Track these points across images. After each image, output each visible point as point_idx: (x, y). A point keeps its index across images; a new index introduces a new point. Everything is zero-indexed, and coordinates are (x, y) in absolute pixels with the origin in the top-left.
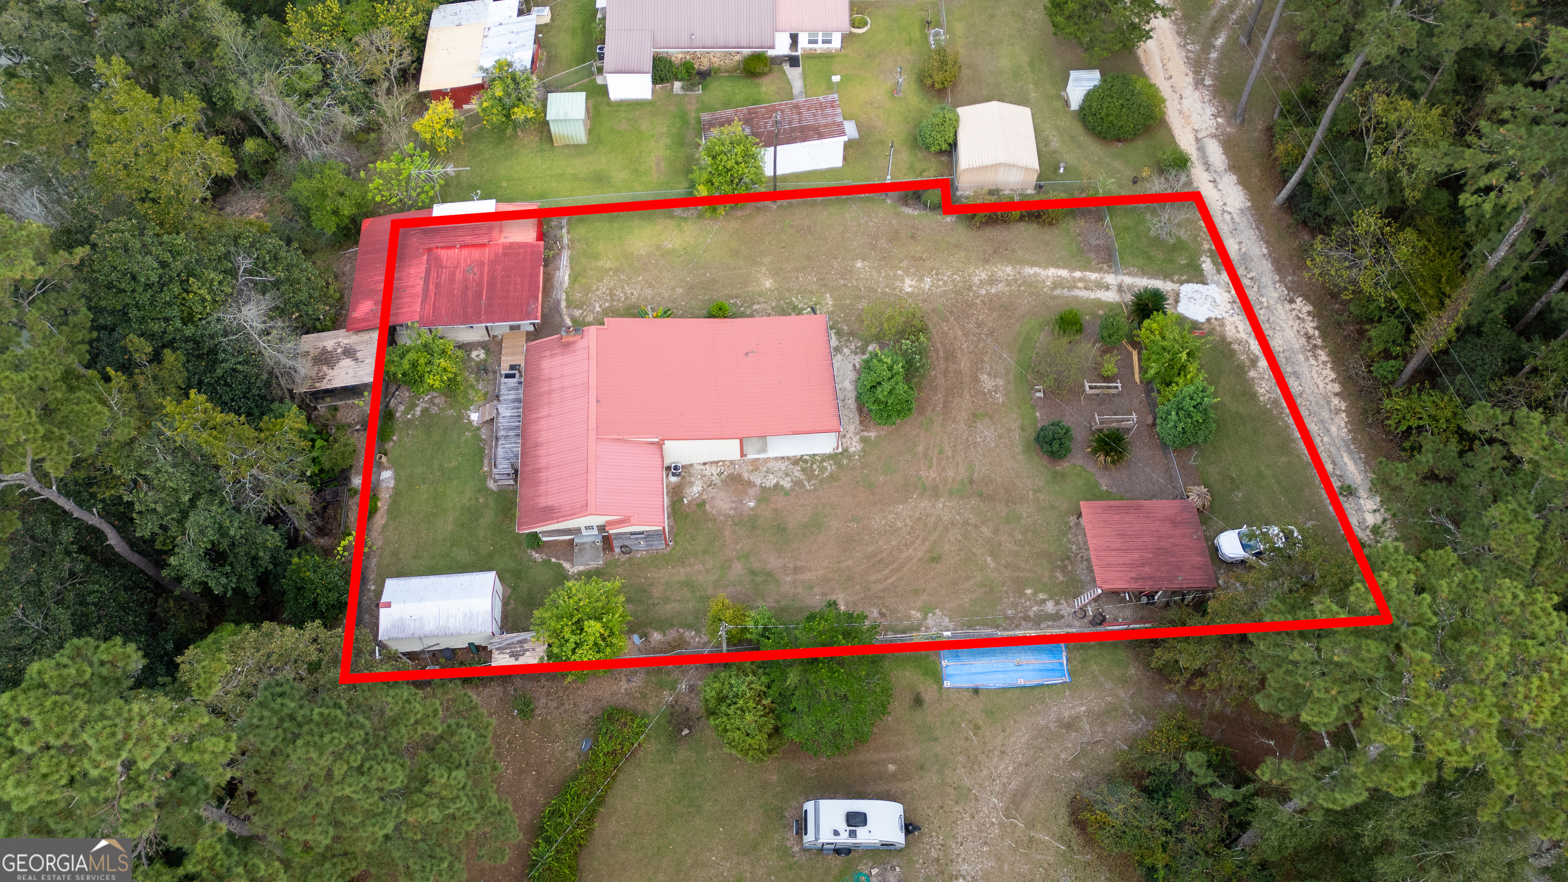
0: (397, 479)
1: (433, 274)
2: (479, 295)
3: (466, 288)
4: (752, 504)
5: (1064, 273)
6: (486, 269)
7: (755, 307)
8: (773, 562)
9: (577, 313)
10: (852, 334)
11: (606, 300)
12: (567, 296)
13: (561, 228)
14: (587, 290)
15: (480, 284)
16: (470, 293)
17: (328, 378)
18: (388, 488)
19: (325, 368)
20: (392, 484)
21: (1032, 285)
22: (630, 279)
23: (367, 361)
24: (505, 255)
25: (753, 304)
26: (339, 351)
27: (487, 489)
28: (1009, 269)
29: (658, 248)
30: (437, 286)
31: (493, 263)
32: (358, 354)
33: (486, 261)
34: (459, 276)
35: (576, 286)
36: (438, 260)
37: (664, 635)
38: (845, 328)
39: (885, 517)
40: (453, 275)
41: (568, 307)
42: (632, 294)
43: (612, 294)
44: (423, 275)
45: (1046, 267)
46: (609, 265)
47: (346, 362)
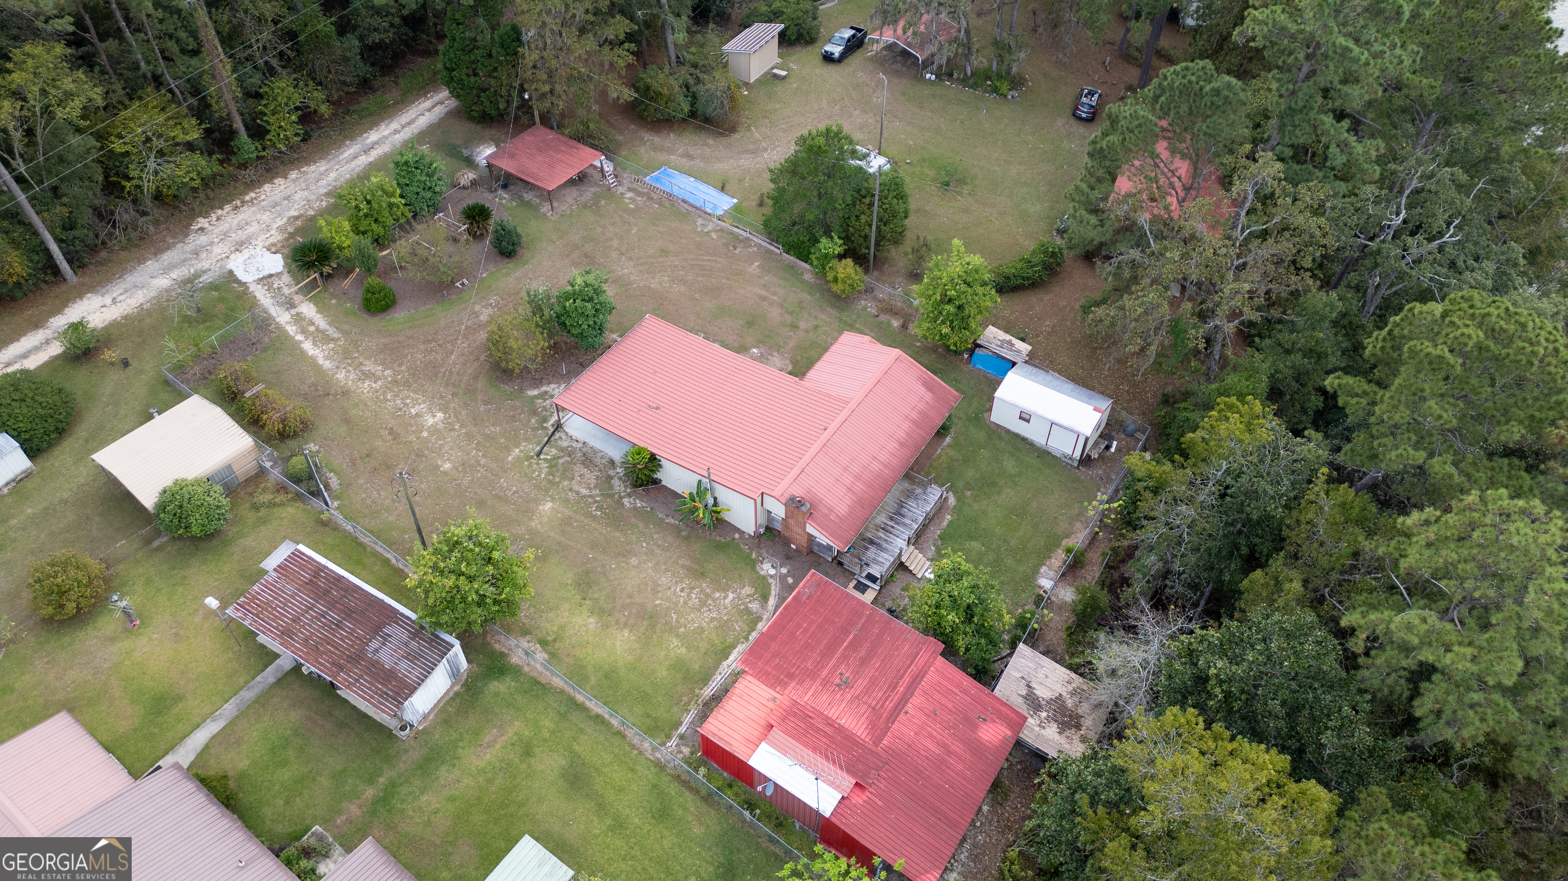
0: (1035, 572)
1: (890, 705)
2: (854, 645)
3: (863, 662)
4: (755, 350)
5: (308, 346)
6: (825, 672)
7: (584, 492)
8: (775, 313)
9: (754, 606)
10: (534, 412)
11: (714, 600)
12: (749, 633)
13: (682, 737)
14: (723, 626)
15: (844, 657)
16: (863, 653)
17: (1070, 688)
18: (1050, 568)
19: (1070, 703)
20: (1043, 569)
21: (345, 356)
22: (668, 609)
23: (1018, 675)
24: (791, 676)
25: (584, 496)
26: (1044, 714)
27: (958, 499)
28: (341, 376)
29: (606, 626)
30: (893, 687)
31: (812, 675)
32: (1024, 693)
33: (819, 681)
34: (861, 683)
35: (730, 640)
36: (872, 726)
37: (889, 321)
38: (533, 421)
39: (671, 287)
40: (867, 691)
41: (760, 619)
42: (682, 590)
43: (703, 603)
44: (902, 716)
45: (313, 359)
46: (675, 641)
47: (1043, 693)
